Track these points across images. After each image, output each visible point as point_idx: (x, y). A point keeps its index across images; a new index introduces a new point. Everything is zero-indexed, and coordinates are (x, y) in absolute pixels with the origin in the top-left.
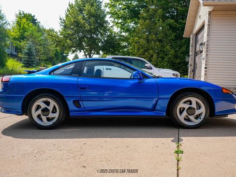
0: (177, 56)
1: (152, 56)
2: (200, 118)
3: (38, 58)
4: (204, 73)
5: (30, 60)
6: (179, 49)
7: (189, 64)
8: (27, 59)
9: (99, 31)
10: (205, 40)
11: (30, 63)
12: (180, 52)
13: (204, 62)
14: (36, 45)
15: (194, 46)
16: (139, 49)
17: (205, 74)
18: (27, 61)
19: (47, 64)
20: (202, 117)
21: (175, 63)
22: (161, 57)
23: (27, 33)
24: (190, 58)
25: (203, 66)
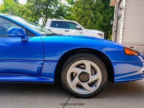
0: (106, 20)
1: (87, 21)
2: (96, 86)
4: (122, 32)
6: (107, 15)
7: (113, 26)
9: (51, 4)
10: (124, 6)
12: (108, 17)
13: (122, 23)
15: (117, 12)
16: (77, 16)
17: (123, 34)
20: (98, 84)
21: (104, 26)
22: (94, 22)
24: (114, 21)
25: (122, 27)
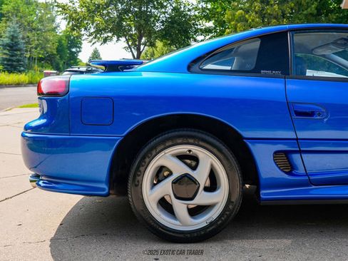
3: (28, 56)
5: (14, 58)
8: (8, 57)
11: (15, 63)
14: (24, 30)
18: (9, 60)
19: (42, 67)
23: (6, 6)
